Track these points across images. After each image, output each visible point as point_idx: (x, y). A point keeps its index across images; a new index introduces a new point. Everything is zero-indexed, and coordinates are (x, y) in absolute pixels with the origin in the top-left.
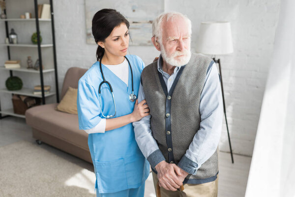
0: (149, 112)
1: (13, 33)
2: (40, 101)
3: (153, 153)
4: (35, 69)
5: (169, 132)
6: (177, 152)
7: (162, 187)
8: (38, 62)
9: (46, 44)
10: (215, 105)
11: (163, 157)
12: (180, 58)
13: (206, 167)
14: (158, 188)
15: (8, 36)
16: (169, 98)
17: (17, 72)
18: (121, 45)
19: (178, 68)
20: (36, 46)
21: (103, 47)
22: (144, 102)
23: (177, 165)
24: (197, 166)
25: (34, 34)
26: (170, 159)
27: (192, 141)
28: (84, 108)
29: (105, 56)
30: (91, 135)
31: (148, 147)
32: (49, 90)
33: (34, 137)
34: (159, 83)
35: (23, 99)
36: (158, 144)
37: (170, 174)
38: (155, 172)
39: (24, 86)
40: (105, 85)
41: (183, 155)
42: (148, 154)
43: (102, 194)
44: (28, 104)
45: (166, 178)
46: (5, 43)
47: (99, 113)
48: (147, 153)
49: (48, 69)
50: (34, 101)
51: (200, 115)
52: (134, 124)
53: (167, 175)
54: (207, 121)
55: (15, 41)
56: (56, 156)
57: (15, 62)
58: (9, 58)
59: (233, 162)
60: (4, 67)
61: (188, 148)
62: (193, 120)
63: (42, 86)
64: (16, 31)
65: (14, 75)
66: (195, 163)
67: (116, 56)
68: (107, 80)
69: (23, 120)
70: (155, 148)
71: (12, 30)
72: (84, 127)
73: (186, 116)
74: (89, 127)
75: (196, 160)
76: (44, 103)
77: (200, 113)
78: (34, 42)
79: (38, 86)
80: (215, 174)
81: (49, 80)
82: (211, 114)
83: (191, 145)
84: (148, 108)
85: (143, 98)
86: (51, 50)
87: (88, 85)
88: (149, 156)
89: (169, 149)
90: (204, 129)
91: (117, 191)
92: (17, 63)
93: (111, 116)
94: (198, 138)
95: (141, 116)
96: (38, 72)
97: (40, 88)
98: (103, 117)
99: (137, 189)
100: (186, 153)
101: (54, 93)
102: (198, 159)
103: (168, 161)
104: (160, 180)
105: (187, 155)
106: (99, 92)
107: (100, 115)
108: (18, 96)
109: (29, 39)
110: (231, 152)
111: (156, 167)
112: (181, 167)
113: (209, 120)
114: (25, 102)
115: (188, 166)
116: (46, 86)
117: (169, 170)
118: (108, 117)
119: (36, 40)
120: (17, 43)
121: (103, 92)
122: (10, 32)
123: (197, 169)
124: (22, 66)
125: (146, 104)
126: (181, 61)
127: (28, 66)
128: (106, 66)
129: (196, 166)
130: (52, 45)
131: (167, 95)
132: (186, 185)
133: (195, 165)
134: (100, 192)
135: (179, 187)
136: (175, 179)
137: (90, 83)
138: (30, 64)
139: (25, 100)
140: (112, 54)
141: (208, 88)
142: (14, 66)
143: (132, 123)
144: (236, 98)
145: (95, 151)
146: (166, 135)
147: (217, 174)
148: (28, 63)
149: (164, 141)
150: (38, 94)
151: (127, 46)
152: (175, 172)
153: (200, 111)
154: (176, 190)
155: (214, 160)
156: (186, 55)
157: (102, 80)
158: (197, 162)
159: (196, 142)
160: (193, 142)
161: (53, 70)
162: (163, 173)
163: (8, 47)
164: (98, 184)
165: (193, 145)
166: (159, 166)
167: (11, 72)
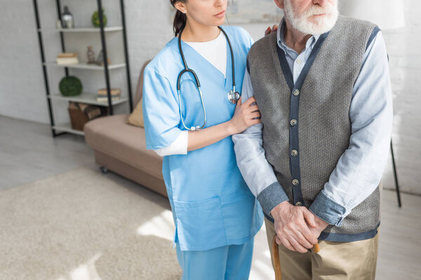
0: (260, 118)
1: (67, 13)
2: (106, 111)
3: (268, 189)
4: (98, 64)
5: (296, 152)
6: (308, 187)
7: (282, 244)
8: (102, 54)
9: (113, 27)
10: (380, 105)
11: (285, 195)
12: (318, 19)
13: (358, 214)
14: (276, 247)
15: (60, 17)
16: (297, 93)
17: (74, 69)
18: (215, 5)
19: (314, 39)
20: (98, 30)
21: (184, 11)
22: (252, 100)
23: (308, 208)
24: (344, 211)
25: (95, 13)
26: (296, 198)
27: (334, 167)
28: (152, 114)
29: (187, 27)
30: (167, 157)
31: (259, 178)
32: (118, 95)
33: (97, 162)
34: (279, 67)
35: (83, 108)
36: (276, 173)
37: (297, 224)
38: (270, 219)
39: (85, 89)
40: (187, 76)
41: (319, 193)
42: (260, 190)
43: (185, 252)
44: (90, 115)
45: (291, 230)
46: (57, 27)
47: (177, 123)
48: (257, 188)
49: (116, 64)
50: (98, 111)
51: (351, 123)
52: (234, 138)
53: (292, 225)
54: (363, 133)
55: (70, 25)
56: (126, 190)
57: (71, 55)
58: (64, 50)
59: (400, 205)
60: (56, 62)
61: (327, 180)
62: (339, 132)
63: (108, 89)
64: (70, 10)
65: (71, 74)
66: (340, 205)
67: (205, 26)
68: (190, 66)
69: (82, 138)
70: (271, 179)
71: (66, 8)
72: (153, 146)
73: (327, 124)
74: (161, 145)
75: (343, 201)
76: (111, 114)
77: (350, 119)
78: (95, 25)
79: (102, 90)
80: (374, 226)
81: (118, 81)
82: (371, 120)
83: (332, 175)
84: (258, 111)
85: (250, 94)
86: (120, 35)
87: (158, 76)
88: (261, 193)
89: (295, 182)
90: (357, 147)
91: (209, 248)
92: (73, 56)
93: (198, 127)
94: (346, 163)
95: (245, 124)
96: (102, 68)
97: (105, 93)
98: (184, 129)
99: (241, 246)
100: (323, 188)
101: (125, 98)
102: (345, 199)
103: (292, 202)
104: (280, 233)
105: (326, 192)
106: (178, 87)
107: (179, 126)
108: (77, 104)
109: (89, 20)
110: (398, 190)
111: (272, 211)
112: (316, 214)
113: (368, 132)
114: (86, 113)
115: (329, 211)
116: (114, 90)
117: (296, 217)
118: (193, 128)
119: (98, 22)
120: (73, 27)
121: (184, 87)
122: (62, 11)
123: (344, 216)
124: (80, 61)
125: (256, 103)
126: (320, 24)
127: (87, 60)
128: (188, 43)
129: (342, 212)
130: (120, 28)
131: (292, 87)
132: (323, 242)
133: (340, 210)
134: (182, 249)
135: (310, 246)
136: (306, 232)
137: (162, 73)
138: (91, 57)
139: (86, 110)
140: (200, 23)
141: (367, 75)
142: (70, 62)
143: (231, 136)
144: (407, 103)
145: (172, 184)
146: (290, 157)
147: (378, 226)
148: (89, 56)
149: (285, 168)
150: (103, 101)
151: (224, 7)
152: (306, 220)
153: (351, 115)
154: (306, 251)
155: (373, 202)
156: (330, 15)
157: (183, 68)
158: (344, 204)
159: (342, 170)
160: (338, 170)
161: (124, 65)
162: (284, 221)
163: (62, 34)
164: (179, 236)
165: (336, 175)
166: (278, 210)
167: (67, 69)
